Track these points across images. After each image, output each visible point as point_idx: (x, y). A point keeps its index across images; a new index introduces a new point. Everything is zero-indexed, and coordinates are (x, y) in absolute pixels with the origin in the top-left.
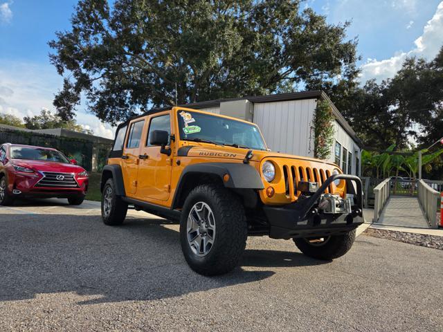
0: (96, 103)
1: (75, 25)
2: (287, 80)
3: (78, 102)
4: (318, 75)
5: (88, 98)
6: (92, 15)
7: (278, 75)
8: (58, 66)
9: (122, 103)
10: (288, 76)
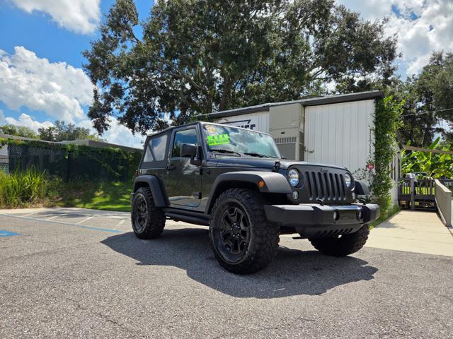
0: (125, 113)
2: (315, 81)
3: (111, 112)
4: (349, 74)
5: (117, 108)
7: (309, 76)
8: (92, 77)
9: (151, 112)
10: (319, 76)
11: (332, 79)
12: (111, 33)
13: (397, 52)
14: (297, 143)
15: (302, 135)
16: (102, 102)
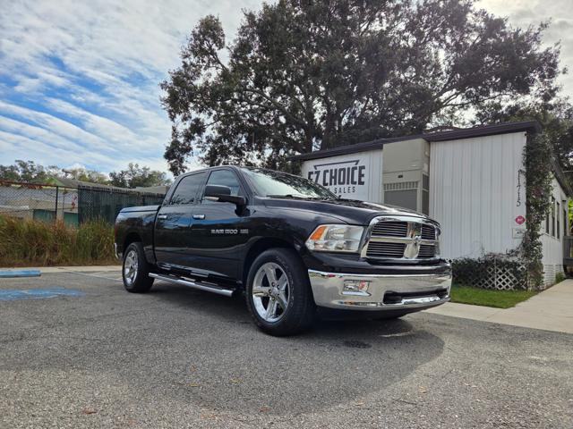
1: (187, 60)
2: (449, 107)
4: (494, 97)
7: (439, 102)
8: (170, 111)
10: (453, 102)
12: (193, 60)
13: (560, 67)
14: (420, 189)
15: (426, 179)
16: (181, 140)
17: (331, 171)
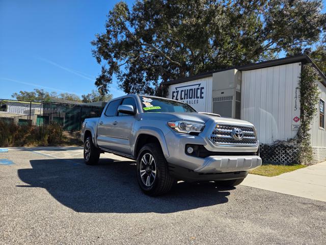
0: (123, 82)
2: (269, 50)
3: (110, 82)
4: (296, 44)
5: (118, 79)
6: (119, 19)
7: (261, 48)
9: (140, 81)
10: (270, 48)
11: (282, 49)
14: (234, 101)
15: (239, 95)
17: (185, 90)
